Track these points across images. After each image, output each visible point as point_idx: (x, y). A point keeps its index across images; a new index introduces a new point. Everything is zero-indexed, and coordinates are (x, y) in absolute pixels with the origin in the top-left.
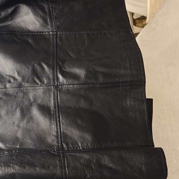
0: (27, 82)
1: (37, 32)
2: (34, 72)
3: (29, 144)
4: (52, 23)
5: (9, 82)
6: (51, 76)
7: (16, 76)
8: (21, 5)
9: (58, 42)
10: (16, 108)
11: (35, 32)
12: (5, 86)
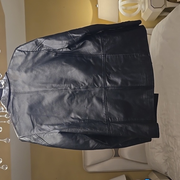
0: (91, 86)
1: (95, 55)
2: (94, 81)
3: (93, 117)
4: (103, 50)
5: (82, 85)
6: (103, 82)
7: (85, 82)
8: (87, 41)
9: (106, 61)
10: (85, 99)
11: (94, 55)
12: (80, 88)
